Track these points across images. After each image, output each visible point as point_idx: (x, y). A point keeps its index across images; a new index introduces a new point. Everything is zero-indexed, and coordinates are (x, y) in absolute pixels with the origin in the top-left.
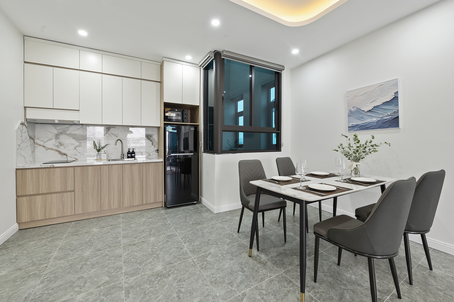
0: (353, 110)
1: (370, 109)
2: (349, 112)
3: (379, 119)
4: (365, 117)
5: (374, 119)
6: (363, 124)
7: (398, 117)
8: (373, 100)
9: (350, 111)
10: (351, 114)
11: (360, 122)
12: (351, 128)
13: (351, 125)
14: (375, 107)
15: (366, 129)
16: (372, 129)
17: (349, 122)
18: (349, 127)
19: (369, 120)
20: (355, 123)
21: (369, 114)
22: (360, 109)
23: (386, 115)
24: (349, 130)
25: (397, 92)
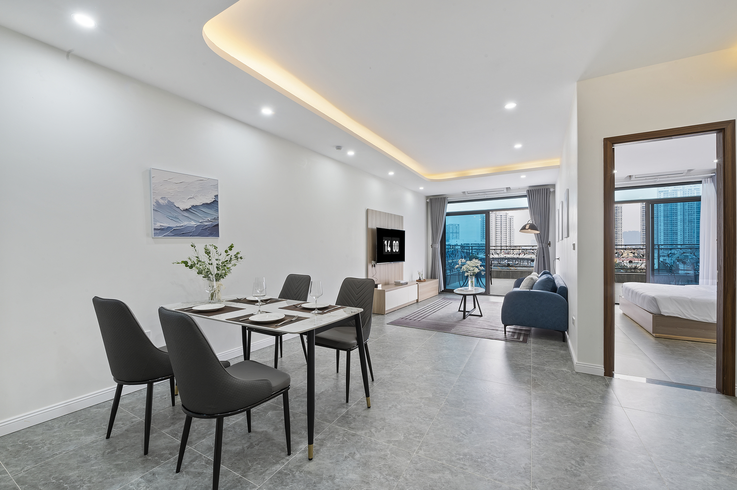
0: (161, 202)
1: (188, 207)
2: (155, 204)
3: (199, 224)
4: (181, 217)
5: (193, 223)
6: (178, 227)
7: (217, 225)
8: (192, 197)
9: (157, 202)
10: (158, 208)
11: (173, 224)
12: (158, 232)
13: (158, 225)
14: (193, 206)
15: (183, 235)
16: (191, 236)
17: (155, 221)
18: (155, 229)
19: (186, 223)
20: (166, 225)
21: (186, 214)
22: (173, 203)
23: (205, 220)
24: (155, 234)
25: (217, 195)
